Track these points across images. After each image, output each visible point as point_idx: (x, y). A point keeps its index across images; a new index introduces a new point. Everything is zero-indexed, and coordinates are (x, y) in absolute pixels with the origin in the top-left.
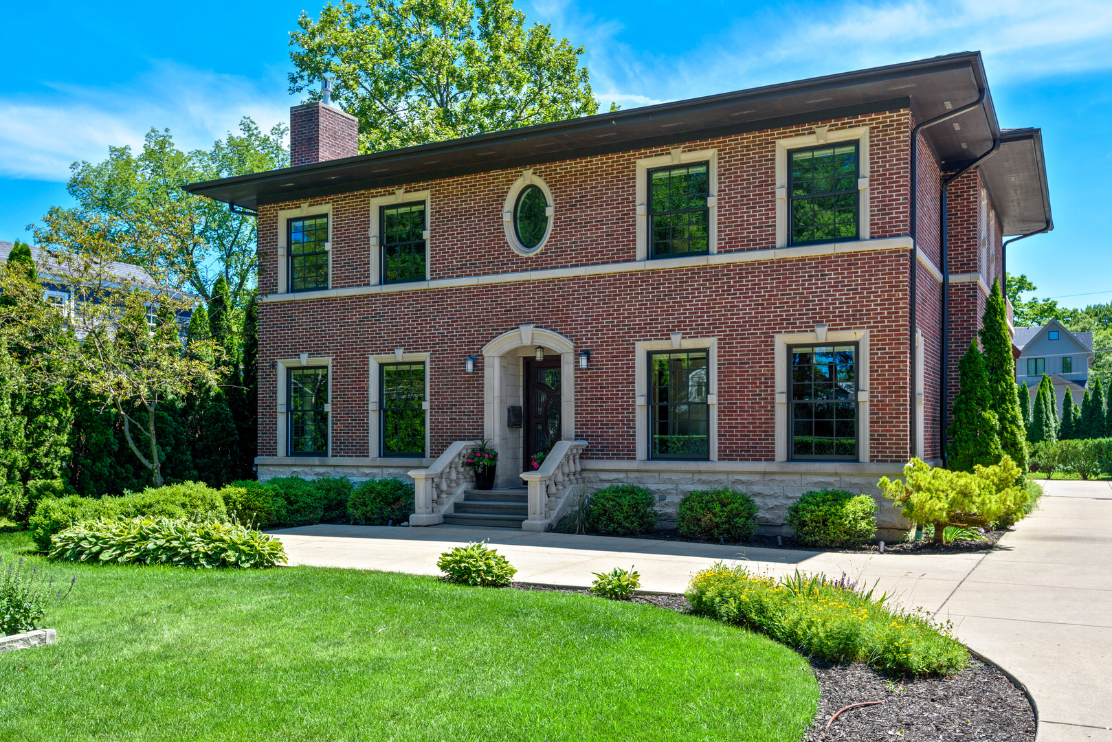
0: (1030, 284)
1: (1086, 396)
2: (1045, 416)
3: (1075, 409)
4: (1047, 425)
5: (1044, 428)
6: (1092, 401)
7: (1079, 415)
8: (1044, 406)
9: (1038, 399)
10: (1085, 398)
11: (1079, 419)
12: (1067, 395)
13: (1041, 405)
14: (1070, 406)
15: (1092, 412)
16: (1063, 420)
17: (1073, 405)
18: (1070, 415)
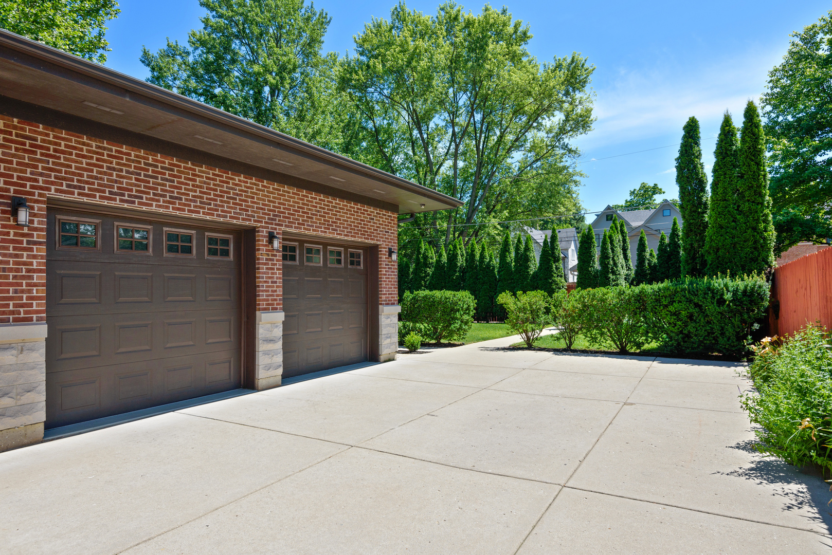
0: (661, 189)
1: (662, 239)
2: (611, 262)
3: (651, 254)
4: (614, 273)
5: (610, 275)
6: (669, 245)
7: (655, 260)
8: (610, 251)
9: (604, 243)
10: (661, 242)
11: (655, 265)
12: (641, 239)
13: (607, 249)
14: (645, 251)
15: (669, 256)
16: (637, 266)
17: (648, 250)
18: (644, 262)
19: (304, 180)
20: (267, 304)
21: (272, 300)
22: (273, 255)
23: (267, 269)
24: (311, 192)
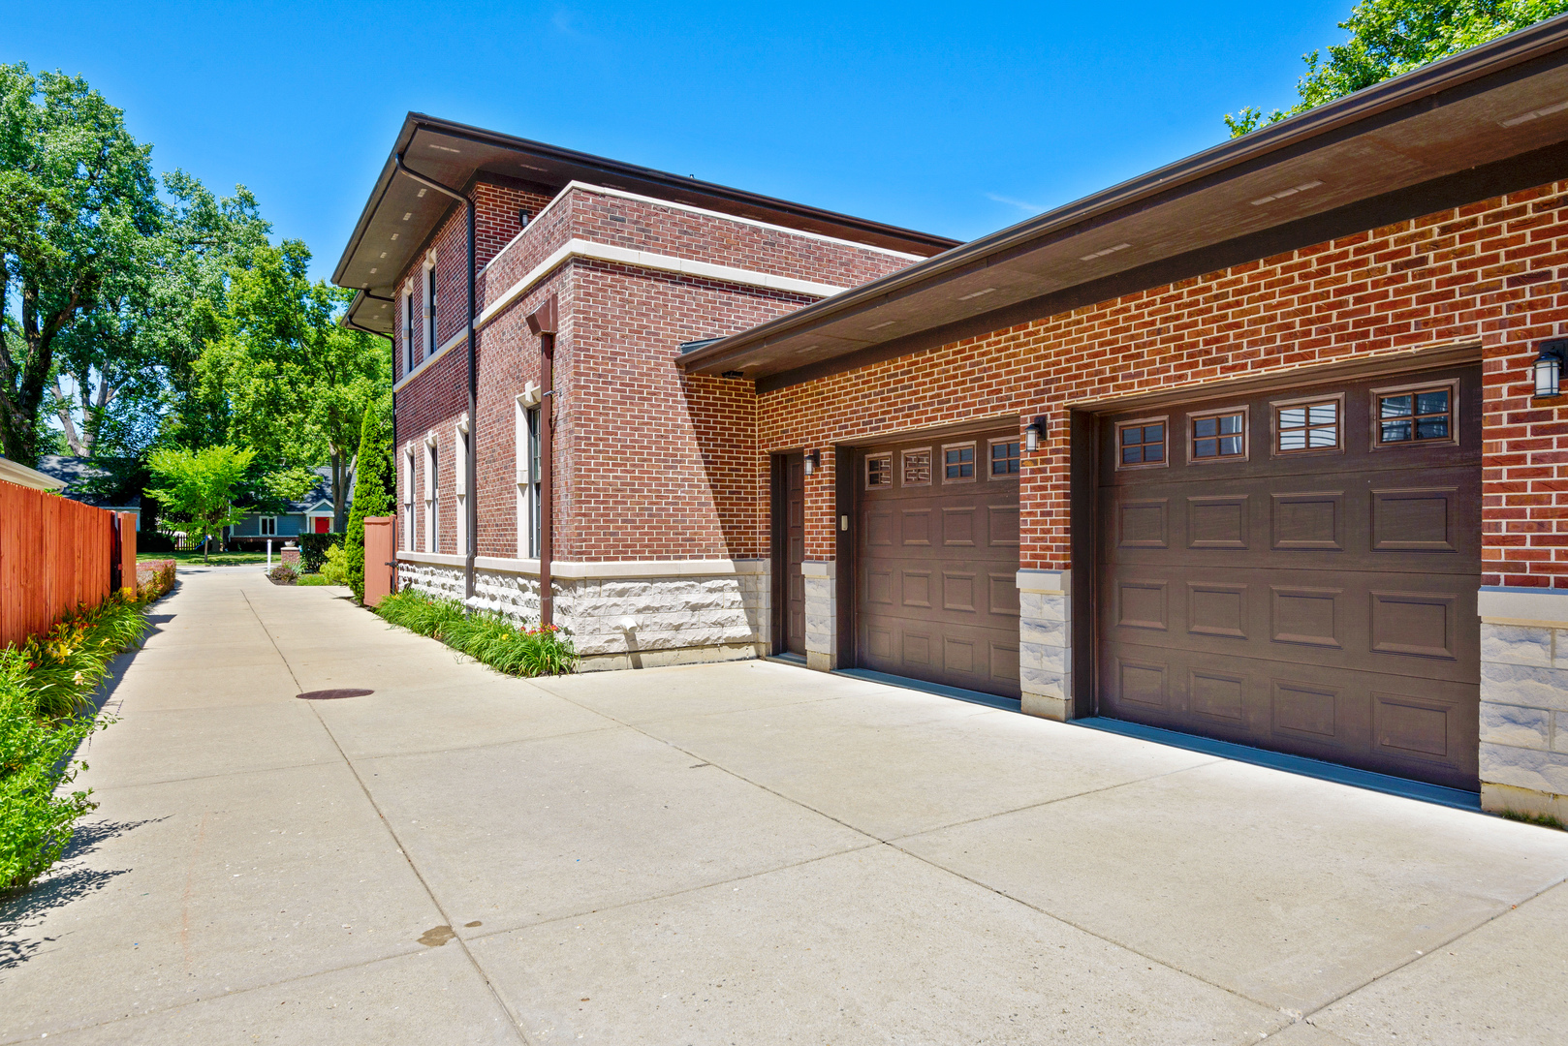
19: (1112, 277)
20: (1034, 556)
21: (1042, 548)
22: (1043, 461)
23: (1033, 489)
24: (1137, 294)
